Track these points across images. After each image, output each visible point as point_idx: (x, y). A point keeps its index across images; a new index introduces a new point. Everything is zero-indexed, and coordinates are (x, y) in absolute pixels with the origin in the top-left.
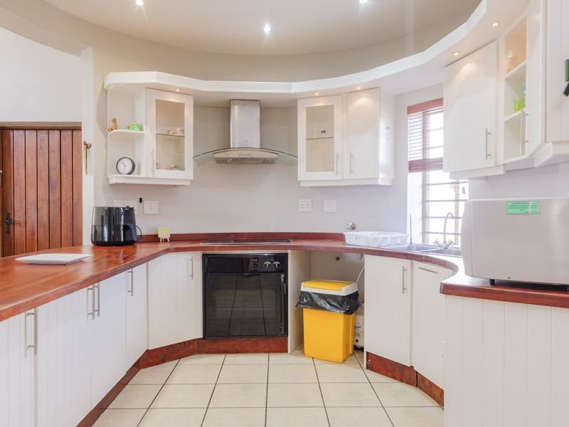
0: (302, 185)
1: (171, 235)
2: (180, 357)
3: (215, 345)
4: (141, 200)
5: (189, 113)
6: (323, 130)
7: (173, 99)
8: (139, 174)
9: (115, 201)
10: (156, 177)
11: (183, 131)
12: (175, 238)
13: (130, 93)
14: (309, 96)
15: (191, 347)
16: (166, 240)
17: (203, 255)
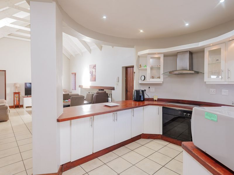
0: (207, 83)
1: (158, 99)
2: (155, 139)
3: (167, 139)
4: (149, 88)
5: (162, 60)
6: (217, 59)
7: (156, 56)
8: (146, 80)
9: (142, 88)
10: (150, 81)
11: (160, 66)
12: (159, 100)
13: (145, 56)
14: (209, 46)
15: (159, 137)
16: (155, 100)
17: (163, 107)
